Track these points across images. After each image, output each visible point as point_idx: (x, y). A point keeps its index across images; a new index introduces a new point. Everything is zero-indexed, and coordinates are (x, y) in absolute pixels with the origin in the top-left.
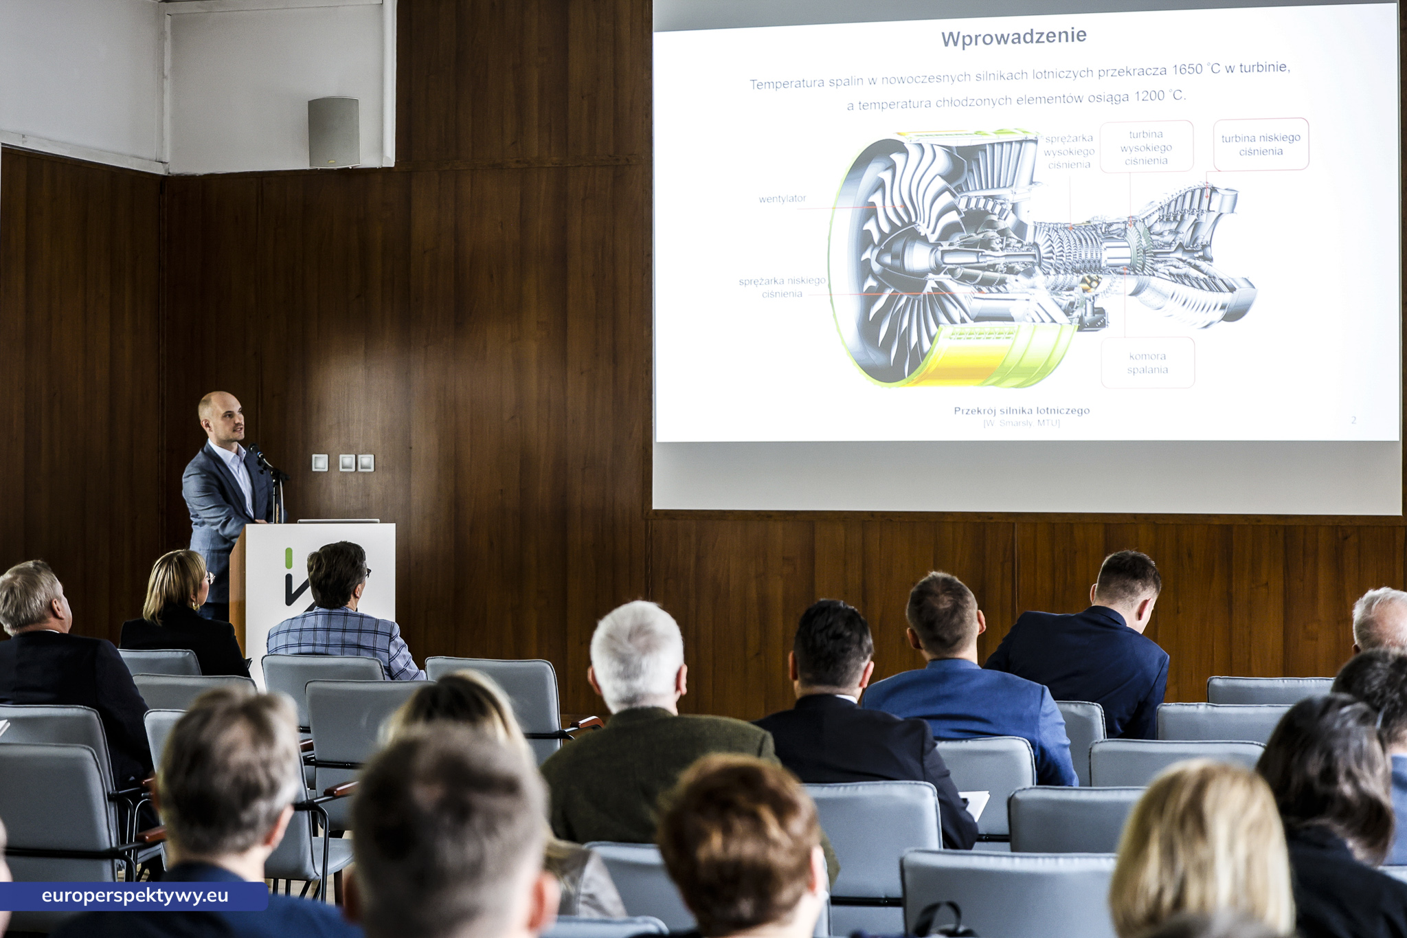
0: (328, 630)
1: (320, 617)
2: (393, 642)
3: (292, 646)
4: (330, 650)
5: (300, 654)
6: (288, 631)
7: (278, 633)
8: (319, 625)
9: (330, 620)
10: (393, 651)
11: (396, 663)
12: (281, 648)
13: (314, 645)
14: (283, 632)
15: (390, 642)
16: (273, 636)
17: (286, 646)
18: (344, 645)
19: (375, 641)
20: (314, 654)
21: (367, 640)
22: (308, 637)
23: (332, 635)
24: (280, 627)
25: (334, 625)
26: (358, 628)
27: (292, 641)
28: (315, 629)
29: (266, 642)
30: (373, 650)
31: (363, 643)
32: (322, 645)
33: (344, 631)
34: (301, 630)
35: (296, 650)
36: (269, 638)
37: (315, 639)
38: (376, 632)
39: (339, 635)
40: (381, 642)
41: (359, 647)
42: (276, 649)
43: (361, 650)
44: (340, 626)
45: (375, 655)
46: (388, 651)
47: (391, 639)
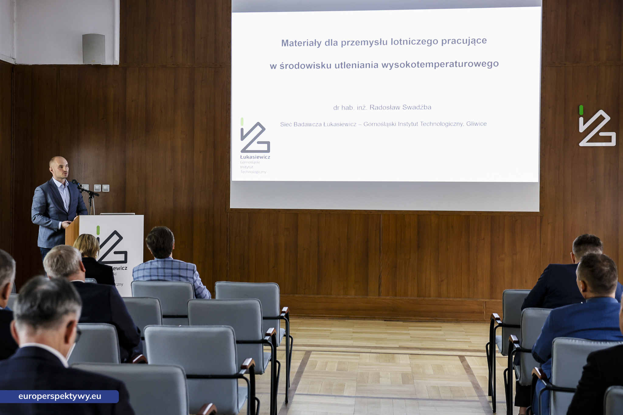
0: (164, 268)
1: (160, 262)
2: (195, 274)
3: (147, 276)
4: (166, 278)
5: (151, 280)
6: (144, 269)
7: (138, 270)
8: (160, 266)
9: (165, 264)
10: (195, 278)
11: (197, 283)
12: (140, 277)
13: (158, 276)
14: (141, 270)
15: (193, 273)
16: (136, 271)
17: (144, 276)
18: (172, 276)
19: (187, 274)
20: (159, 280)
21: (183, 273)
22: (154, 272)
23: (166, 271)
24: (139, 267)
25: (167, 266)
26: (178, 268)
27: (146, 274)
28: (158, 268)
29: (132, 274)
30: (186, 278)
31: (182, 275)
32: (162, 276)
33: (172, 269)
34: (150, 269)
35: (149, 278)
36: (133, 272)
37: (158, 273)
38: (187, 269)
39: (170, 271)
40: (190, 274)
41: (180, 276)
42: (138, 278)
43: (181, 278)
44: (170, 266)
45: (187, 280)
46: (193, 278)
47: (194, 272)
